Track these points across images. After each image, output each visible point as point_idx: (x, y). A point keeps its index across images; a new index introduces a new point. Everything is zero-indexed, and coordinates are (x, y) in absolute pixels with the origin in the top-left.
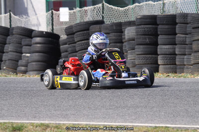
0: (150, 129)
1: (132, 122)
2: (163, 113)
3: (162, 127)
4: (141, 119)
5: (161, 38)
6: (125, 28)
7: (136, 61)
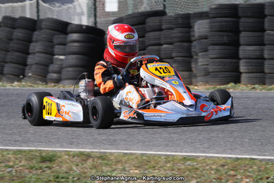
0: (229, 162)
1: (204, 152)
2: (247, 140)
3: (246, 158)
4: (217, 148)
5: (244, 37)
6: (195, 22)
7: (210, 67)
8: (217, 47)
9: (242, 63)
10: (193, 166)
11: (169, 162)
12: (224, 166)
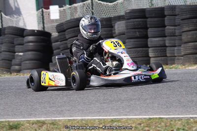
0: (144, 121)
1: (126, 115)
2: (156, 105)
3: (156, 118)
4: (136, 112)
5: (150, 31)
6: (115, 23)
8: (132, 40)
9: (150, 50)
11: (101, 124)
12: (141, 124)
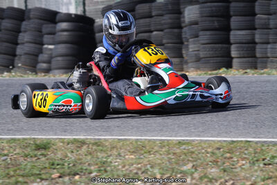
0: (225, 145)
1: (199, 136)
2: (241, 123)
3: (242, 141)
4: (212, 132)
5: (235, 21)
6: (185, 8)
7: (201, 53)
8: (208, 33)
9: (233, 48)
10: (188, 150)
11: (164, 146)
12: (220, 149)
